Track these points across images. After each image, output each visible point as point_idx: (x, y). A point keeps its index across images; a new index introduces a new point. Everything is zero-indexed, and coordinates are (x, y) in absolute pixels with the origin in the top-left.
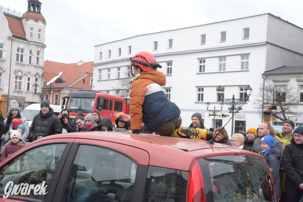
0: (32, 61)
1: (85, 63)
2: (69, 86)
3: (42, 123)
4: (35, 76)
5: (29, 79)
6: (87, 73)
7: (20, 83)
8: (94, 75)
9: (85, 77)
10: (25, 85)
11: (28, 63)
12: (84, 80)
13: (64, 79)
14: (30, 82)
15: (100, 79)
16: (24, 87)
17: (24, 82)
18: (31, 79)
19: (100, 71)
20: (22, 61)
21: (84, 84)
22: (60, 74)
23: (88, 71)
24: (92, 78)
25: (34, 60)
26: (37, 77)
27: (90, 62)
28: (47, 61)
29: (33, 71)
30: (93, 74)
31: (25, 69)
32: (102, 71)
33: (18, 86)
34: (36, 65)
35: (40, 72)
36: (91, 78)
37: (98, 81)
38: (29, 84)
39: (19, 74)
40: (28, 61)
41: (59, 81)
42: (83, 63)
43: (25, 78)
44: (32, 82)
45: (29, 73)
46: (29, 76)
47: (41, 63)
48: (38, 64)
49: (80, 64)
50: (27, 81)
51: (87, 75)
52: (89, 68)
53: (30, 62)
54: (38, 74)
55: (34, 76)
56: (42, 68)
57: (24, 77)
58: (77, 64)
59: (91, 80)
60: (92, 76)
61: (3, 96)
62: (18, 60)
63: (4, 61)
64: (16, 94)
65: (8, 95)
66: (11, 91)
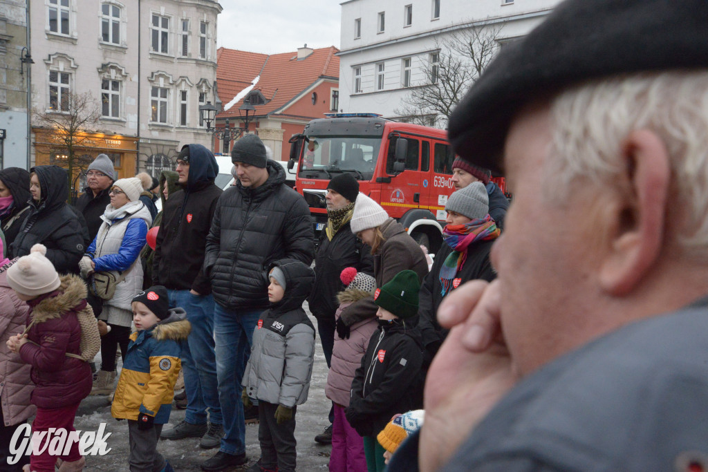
0: (189, 50)
1: (315, 52)
2: (278, 112)
4: (199, 87)
5: (184, 94)
6: (322, 77)
7: (164, 104)
8: (341, 82)
9: (317, 87)
10: (175, 110)
11: (179, 54)
12: (315, 94)
13: (265, 94)
14: (188, 102)
15: (357, 91)
16: (174, 116)
17: (173, 101)
18: (188, 94)
19: (357, 68)
20: (165, 49)
21: (317, 105)
22: (256, 81)
23: (324, 73)
24: (336, 89)
25: (194, 47)
26: (204, 89)
27: (328, 49)
28: (223, 49)
29: (194, 73)
30: (338, 79)
31: (175, 71)
32: (363, 68)
33: (160, 113)
34: (200, 58)
35: (210, 76)
36: (332, 89)
37: (352, 96)
38: (184, 107)
39: (161, 83)
40: (180, 48)
41: (254, 98)
42: (311, 51)
43: (175, 94)
44: (193, 102)
45: (183, 78)
46: (183, 87)
47: (211, 55)
48: (203, 55)
49: (302, 55)
50: (179, 102)
51: (322, 81)
52: (327, 63)
53: (185, 52)
54: (205, 81)
55: (195, 88)
56: (215, 66)
57: (172, 91)
58: (295, 54)
59: (332, 93)
60: (337, 85)
61: (127, 139)
62: (155, 47)
63: (123, 50)
64: (156, 135)
65: (138, 138)
66: (143, 127)
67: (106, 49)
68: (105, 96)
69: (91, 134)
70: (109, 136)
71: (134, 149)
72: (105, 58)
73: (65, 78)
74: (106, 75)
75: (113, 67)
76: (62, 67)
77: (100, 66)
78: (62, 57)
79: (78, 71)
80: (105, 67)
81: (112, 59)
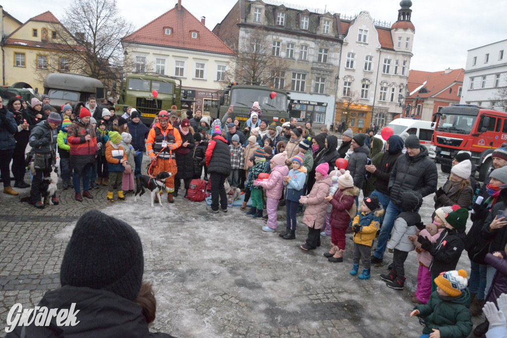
0: (397, 72)
1: (453, 71)
2: (433, 97)
3: (408, 168)
4: (400, 86)
5: (393, 90)
6: (455, 81)
7: (385, 93)
8: (464, 84)
9: (453, 86)
10: (389, 95)
11: (393, 74)
12: (451, 89)
13: (428, 89)
14: (395, 93)
15: (471, 88)
16: (388, 98)
17: (389, 93)
18: (395, 89)
19: (472, 79)
20: (388, 72)
21: (452, 93)
22: (425, 83)
23: (456, 80)
24: (461, 87)
25: (400, 71)
26: (402, 87)
27: (460, 70)
28: (412, 70)
29: (398, 81)
30: (462, 82)
31: (390, 80)
32: (475, 78)
33: (382, 97)
34: (402, 75)
35: (405, 82)
36: (459, 87)
37: (468, 90)
38: (393, 94)
39: (385, 85)
40: (394, 72)
41: (423, 91)
42: (451, 71)
43: (390, 89)
44: (397, 93)
45: (394, 83)
46: (393, 87)
47: (407, 73)
48: (403, 74)
49: (447, 72)
50: (391, 92)
51: (455, 83)
52: (458, 76)
53: (396, 73)
54: (402, 84)
55: (398, 87)
56: (407, 78)
57: (389, 88)
58: (444, 72)
59: (459, 89)
60: (462, 85)
61: (369, 107)
62: (384, 71)
63: (371, 73)
64: (380, 105)
65: (373, 106)
66: (376, 102)
67: (365, 73)
68: (363, 91)
69: (356, 105)
70: (363, 105)
71: (371, 111)
72: (364, 76)
73: (350, 84)
74: (364, 83)
75: (367, 80)
76: (349, 80)
77: (362, 79)
78: (349, 76)
79: (354, 82)
80: (364, 80)
81: (367, 76)
